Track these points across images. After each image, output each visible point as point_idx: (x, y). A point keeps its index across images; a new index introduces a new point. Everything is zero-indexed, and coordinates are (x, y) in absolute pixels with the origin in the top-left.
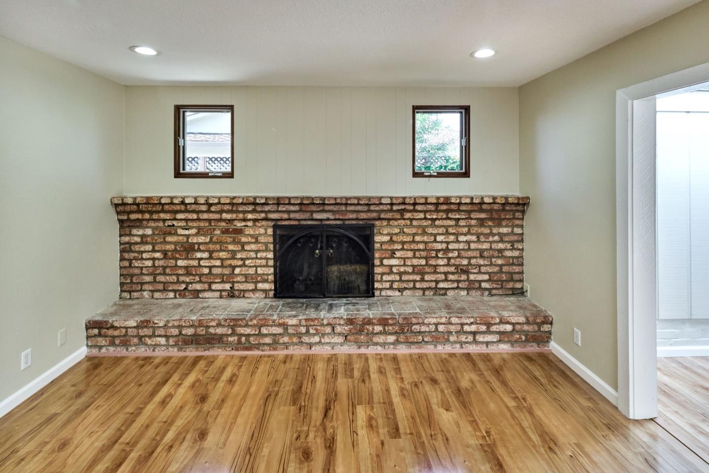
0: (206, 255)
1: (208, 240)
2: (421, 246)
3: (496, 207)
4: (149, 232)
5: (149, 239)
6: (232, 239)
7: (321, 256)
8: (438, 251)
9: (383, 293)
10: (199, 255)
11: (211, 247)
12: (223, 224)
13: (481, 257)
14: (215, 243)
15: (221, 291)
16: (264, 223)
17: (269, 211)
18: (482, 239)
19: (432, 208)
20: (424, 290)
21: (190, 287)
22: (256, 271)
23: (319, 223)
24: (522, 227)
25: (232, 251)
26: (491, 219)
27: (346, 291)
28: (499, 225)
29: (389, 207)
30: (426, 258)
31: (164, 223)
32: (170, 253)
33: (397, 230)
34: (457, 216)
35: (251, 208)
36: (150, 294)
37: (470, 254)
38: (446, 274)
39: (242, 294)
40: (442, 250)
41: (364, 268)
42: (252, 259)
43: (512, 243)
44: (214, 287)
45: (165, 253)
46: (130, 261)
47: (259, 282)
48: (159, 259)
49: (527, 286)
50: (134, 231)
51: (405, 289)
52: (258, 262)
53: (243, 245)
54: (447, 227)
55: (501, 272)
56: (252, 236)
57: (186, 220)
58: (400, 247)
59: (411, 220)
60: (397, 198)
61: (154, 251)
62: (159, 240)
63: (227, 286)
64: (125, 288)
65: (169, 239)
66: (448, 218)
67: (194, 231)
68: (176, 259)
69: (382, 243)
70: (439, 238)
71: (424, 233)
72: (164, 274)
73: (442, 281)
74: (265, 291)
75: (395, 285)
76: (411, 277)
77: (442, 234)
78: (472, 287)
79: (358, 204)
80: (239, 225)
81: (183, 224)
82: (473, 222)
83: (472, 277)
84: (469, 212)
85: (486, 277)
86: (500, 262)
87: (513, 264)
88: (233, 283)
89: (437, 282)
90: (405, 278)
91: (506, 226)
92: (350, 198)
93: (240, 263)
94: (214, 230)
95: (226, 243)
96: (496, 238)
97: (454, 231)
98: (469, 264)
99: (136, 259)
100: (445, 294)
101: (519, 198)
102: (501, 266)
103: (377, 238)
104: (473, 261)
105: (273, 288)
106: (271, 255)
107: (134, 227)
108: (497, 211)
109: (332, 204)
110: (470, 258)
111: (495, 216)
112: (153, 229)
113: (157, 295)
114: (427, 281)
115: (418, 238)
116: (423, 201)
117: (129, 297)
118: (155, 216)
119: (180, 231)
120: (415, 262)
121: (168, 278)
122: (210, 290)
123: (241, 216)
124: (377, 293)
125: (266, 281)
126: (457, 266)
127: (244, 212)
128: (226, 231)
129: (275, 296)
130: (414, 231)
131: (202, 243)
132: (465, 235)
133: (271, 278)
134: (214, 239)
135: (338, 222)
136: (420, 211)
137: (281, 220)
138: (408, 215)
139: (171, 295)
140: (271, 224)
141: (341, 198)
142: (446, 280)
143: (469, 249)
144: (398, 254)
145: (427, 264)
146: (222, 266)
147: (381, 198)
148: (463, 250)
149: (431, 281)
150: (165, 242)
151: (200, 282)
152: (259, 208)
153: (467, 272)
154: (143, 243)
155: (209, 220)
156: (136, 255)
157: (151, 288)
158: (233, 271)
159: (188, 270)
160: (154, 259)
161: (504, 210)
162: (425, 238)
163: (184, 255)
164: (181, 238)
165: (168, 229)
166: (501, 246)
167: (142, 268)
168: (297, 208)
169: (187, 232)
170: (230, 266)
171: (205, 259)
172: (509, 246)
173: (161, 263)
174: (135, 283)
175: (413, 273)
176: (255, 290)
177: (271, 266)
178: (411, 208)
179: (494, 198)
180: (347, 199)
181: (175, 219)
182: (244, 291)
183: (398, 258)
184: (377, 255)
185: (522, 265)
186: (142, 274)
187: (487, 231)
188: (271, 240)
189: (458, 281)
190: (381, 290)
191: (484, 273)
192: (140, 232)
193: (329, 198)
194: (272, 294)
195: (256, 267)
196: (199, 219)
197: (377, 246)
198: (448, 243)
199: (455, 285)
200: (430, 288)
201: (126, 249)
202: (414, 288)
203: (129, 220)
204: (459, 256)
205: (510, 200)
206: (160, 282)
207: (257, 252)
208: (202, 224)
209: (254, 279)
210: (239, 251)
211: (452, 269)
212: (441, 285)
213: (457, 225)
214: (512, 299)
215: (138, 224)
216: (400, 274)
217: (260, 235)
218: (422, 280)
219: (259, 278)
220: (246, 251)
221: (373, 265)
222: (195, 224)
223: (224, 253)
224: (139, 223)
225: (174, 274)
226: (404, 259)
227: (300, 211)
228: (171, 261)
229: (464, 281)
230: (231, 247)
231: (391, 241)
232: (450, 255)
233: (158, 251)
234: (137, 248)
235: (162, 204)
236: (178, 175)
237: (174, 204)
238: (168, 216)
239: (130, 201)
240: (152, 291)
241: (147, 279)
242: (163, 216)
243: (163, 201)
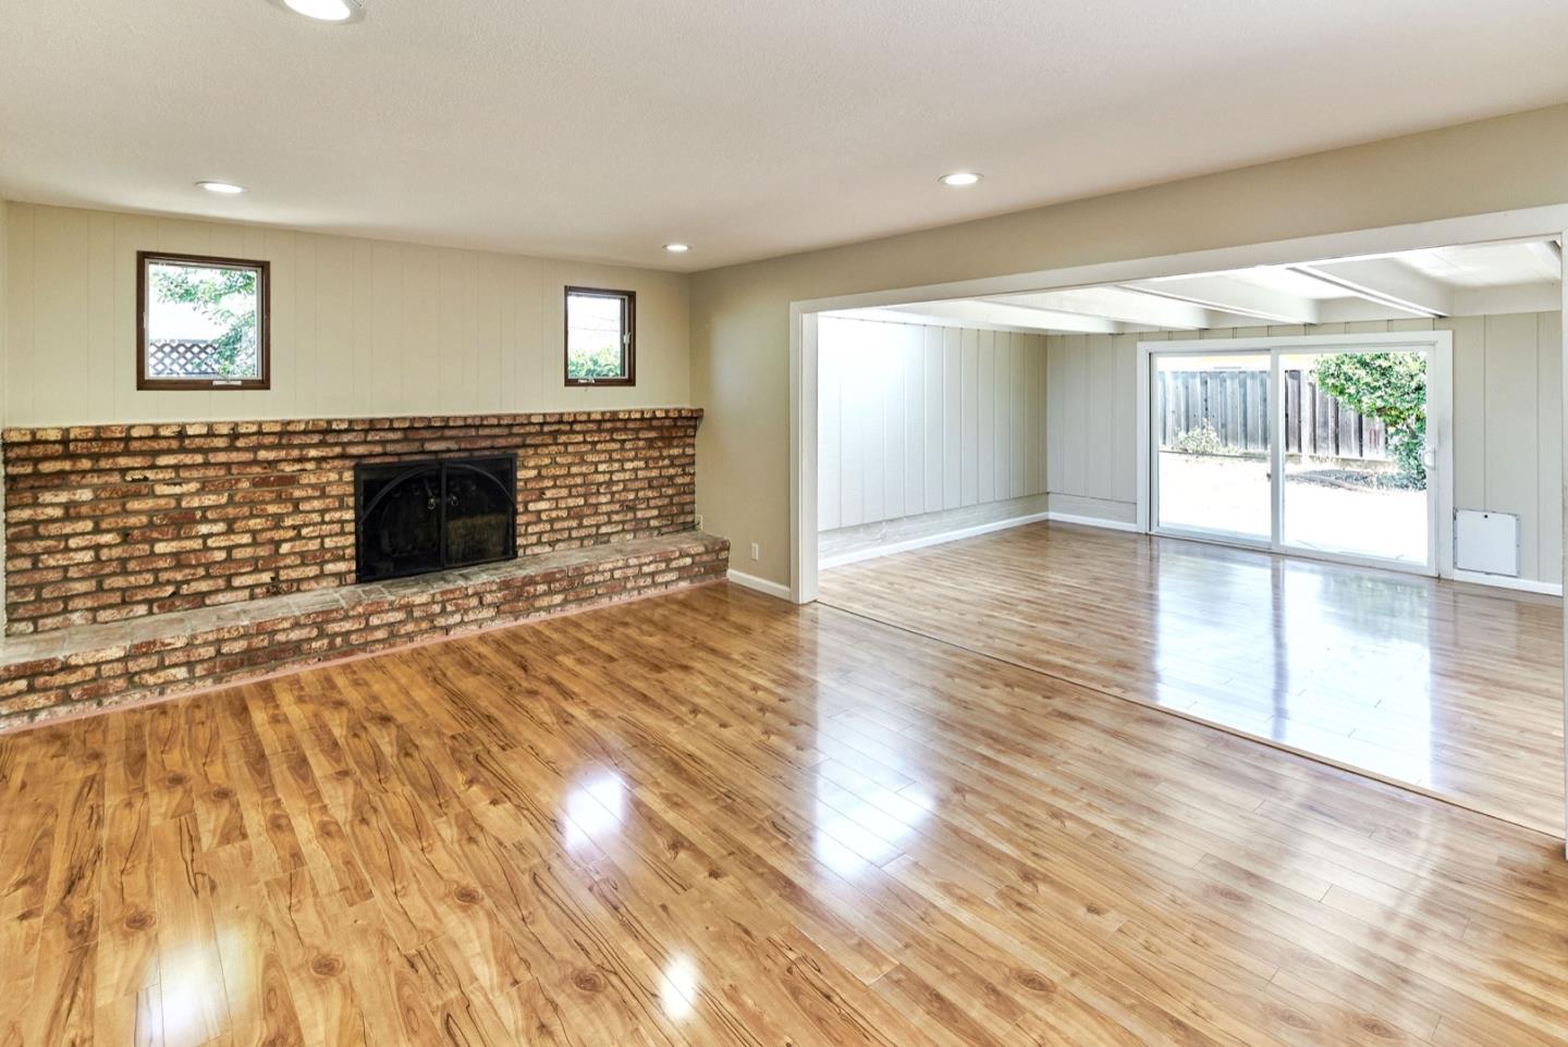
0: (220, 527)
1: (224, 499)
2: (579, 480)
3: (667, 422)
4: (85, 495)
5: (84, 510)
6: (274, 495)
7: (438, 506)
8: (599, 484)
9: (529, 552)
10: (204, 529)
11: (231, 512)
12: (257, 469)
13: (651, 487)
14: (240, 505)
15: (252, 587)
16: (337, 463)
17: (351, 443)
18: (651, 464)
19: (592, 426)
20: (582, 539)
21: (185, 589)
22: (322, 543)
23: (433, 457)
24: (693, 446)
25: (274, 515)
26: (661, 438)
27: (475, 556)
28: (670, 446)
29: (538, 428)
30: (585, 496)
31: (123, 477)
32: (136, 533)
33: (547, 461)
34: (624, 437)
35: (316, 439)
36: (89, 615)
37: (637, 485)
38: (609, 514)
39: (296, 586)
40: (604, 482)
41: (502, 518)
42: (315, 524)
43: (683, 466)
44: (237, 582)
45: (126, 535)
46: (35, 557)
47: (327, 562)
48: (109, 546)
49: (699, 517)
50: (47, 497)
51: (558, 541)
52: (326, 529)
53: (296, 503)
54: (610, 452)
55: (671, 504)
56: (313, 487)
57: (176, 468)
58: (551, 483)
59: (566, 445)
60: (552, 415)
61: (97, 530)
62: (111, 510)
63: (266, 577)
64: (21, 612)
65: (134, 505)
66: (613, 440)
67: (193, 487)
68: (153, 542)
69: (526, 481)
70: (602, 467)
71: (583, 462)
72: (125, 572)
73: (605, 524)
74: (339, 575)
75: (544, 539)
76: (566, 524)
77: (605, 462)
78: (640, 526)
79: (499, 425)
80: (288, 468)
81: (170, 474)
82: (641, 444)
83: (640, 514)
84: (637, 430)
85: (655, 512)
86: (670, 491)
87: (684, 493)
88: (277, 570)
89: (598, 526)
90: (557, 526)
91: (677, 446)
92: (487, 417)
93: (291, 533)
94: (237, 481)
95: (264, 502)
96: (667, 462)
97: (619, 457)
98: (637, 498)
99: (49, 552)
100: (608, 541)
101: (692, 411)
102: (671, 497)
103: (521, 474)
104: (641, 494)
105: (354, 568)
106: (349, 515)
107: (46, 488)
108: (668, 428)
109: (461, 427)
110: (637, 491)
111: (666, 434)
112: (95, 488)
113: (103, 615)
114: (586, 527)
115: (574, 470)
116: (584, 418)
117: (31, 628)
118: (105, 464)
119: (160, 489)
120: (571, 502)
121: (132, 579)
122: (230, 587)
123: (295, 453)
124: (521, 552)
125: (342, 558)
126: (622, 502)
127: (302, 447)
128: (260, 483)
129: (360, 580)
130: (570, 459)
131: (210, 507)
132: (632, 460)
133: (350, 552)
134: (237, 498)
135: (463, 455)
136: (579, 433)
137: (371, 455)
138: (563, 439)
139: (142, 609)
140: (349, 463)
141: (474, 417)
142: (609, 522)
143: (636, 479)
144: (549, 494)
145: (586, 504)
146: (255, 543)
147: (530, 415)
148: (630, 480)
149: (591, 526)
150: (126, 512)
151: (208, 576)
152: (331, 439)
153: (633, 509)
154: (67, 518)
155: (228, 465)
156: (51, 543)
157: (90, 604)
158: (277, 551)
159: (179, 560)
160: (97, 548)
161: (675, 426)
162: (584, 469)
163: (171, 531)
164: (162, 502)
165: (133, 487)
166: (672, 471)
167: (66, 568)
168: (399, 435)
169: (177, 490)
170: (271, 541)
171: (218, 534)
172: (680, 471)
173: (117, 552)
174: (47, 600)
175: (569, 517)
176: (322, 575)
177: (350, 533)
178: (568, 428)
179: (667, 411)
180: (482, 418)
181: (153, 467)
182: (299, 581)
183: (549, 499)
184: (520, 498)
185: (693, 493)
186: (66, 579)
187: (656, 454)
188: (350, 489)
189: (623, 522)
190: (525, 547)
191: (654, 508)
192: (63, 497)
193: (456, 418)
195: (322, 537)
196: (206, 464)
197: (520, 484)
198: (611, 473)
199: (620, 527)
200: (589, 536)
201: (21, 534)
202: (570, 538)
203: (37, 474)
204: (624, 490)
205: (684, 414)
206: (112, 590)
207: (323, 512)
208: (211, 473)
209: (320, 558)
210: (288, 514)
211: (617, 507)
212: (604, 530)
213: (622, 449)
214: (684, 534)
215: (56, 482)
216: (551, 521)
217: (329, 483)
218: (580, 526)
219: (328, 556)
220: (302, 512)
221: (515, 513)
222: (195, 474)
223: (258, 520)
224: (60, 480)
225: (148, 571)
226: (557, 499)
227: (405, 440)
228: (140, 546)
229: (631, 521)
230: (272, 509)
231: (540, 477)
232: (615, 488)
233: (108, 531)
234: (54, 529)
235: (128, 439)
236: (143, 384)
237: (156, 437)
238: (137, 462)
239: (54, 435)
240: (94, 610)
241: (80, 587)
242: (123, 462)
243: (135, 433)
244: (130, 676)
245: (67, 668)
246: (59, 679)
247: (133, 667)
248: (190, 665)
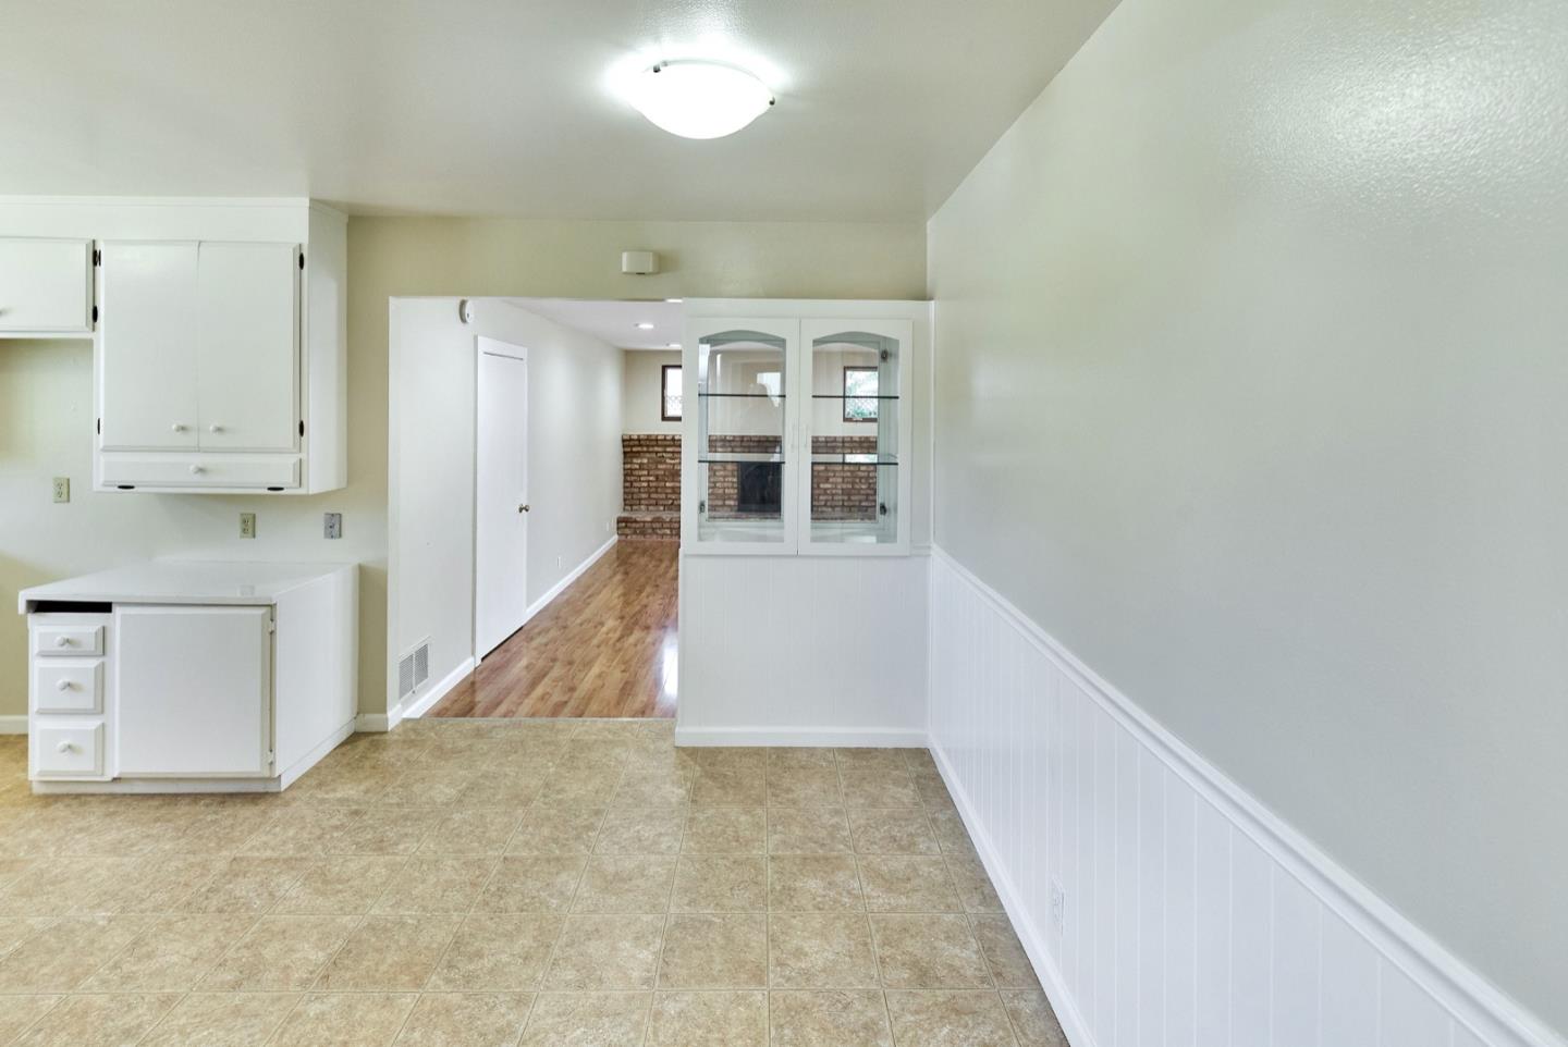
2: (849, 474)
4: (646, 461)
5: (645, 466)
7: (773, 480)
17: (735, 446)
19: (855, 444)
20: (850, 507)
22: (726, 491)
31: (656, 455)
40: (864, 478)
42: (722, 481)
45: (657, 477)
46: (631, 482)
47: (726, 499)
48: (652, 481)
50: (635, 461)
51: (835, 506)
52: (726, 485)
53: (715, 471)
57: (673, 452)
58: (833, 475)
60: (830, 437)
61: (648, 475)
62: (653, 467)
64: (627, 502)
65: (660, 466)
68: (665, 481)
69: (820, 472)
70: (863, 469)
72: (657, 492)
73: (863, 501)
74: (730, 506)
75: (829, 504)
76: (840, 497)
81: (670, 455)
89: (860, 501)
90: (835, 498)
99: (635, 481)
100: (867, 511)
105: (736, 504)
106: (735, 480)
107: (635, 457)
112: (648, 459)
113: (651, 508)
114: (853, 501)
116: (849, 440)
117: (631, 507)
118: (651, 449)
119: (668, 461)
120: (844, 486)
121: (659, 495)
125: (731, 499)
129: (739, 510)
133: (735, 497)
136: (848, 447)
139: (662, 508)
142: (866, 500)
144: (831, 480)
145: (853, 488)
149: (856, 501)
150: (657, 469)
152: (727, 444)
154: (640, 469)
156: (636, 478)
157: (646, 502)
159: (673, 490)
160: (649, 481)
164: (668, 466)
165: (660, 459)
167: (640, 488)
169: (673, 461)
174: (634, 499)
175: (842, 494)
176: (724, 505)
177: (735, 488)
178: (841, 445)
181: (666, 452)
182: (715, 506)
183: (832, 483)
186: (640, 492)
190: (818, 506)
192: (639, 461)
194: (736, 508)
195: (724, 488)
197: (816, 474)
198: (869, 472)
200: (853, 506)
201: (628, 473)
202: (842, 505)
203: (632, 452)
206: (653, 499)
207: (725, 476)
209: (722, 496)
212: (863, 504)
215: (637, 455)
216: (832, 495)
218: (849, 500)
219: (727, 497)
220: (717, 475)
224: (639, 454)
225: (664, 493)
226: (836, 484)
228: (660, 482)
231: (827, 470)
232: (870, 482)
233: (652, 475)
234: (636, 473)
235: (657, 440)
236: (664, 418)
237: (665, 440)
238: (660, 449)
239: (636, 437)
240: (647, 505)
241: (644, 496)
242: (656, 449)
243: (659, 438)
244: (653, 529)
245: (636, 522)
246: (634, 525)
247: (654, 526)
248: (671, 529)
